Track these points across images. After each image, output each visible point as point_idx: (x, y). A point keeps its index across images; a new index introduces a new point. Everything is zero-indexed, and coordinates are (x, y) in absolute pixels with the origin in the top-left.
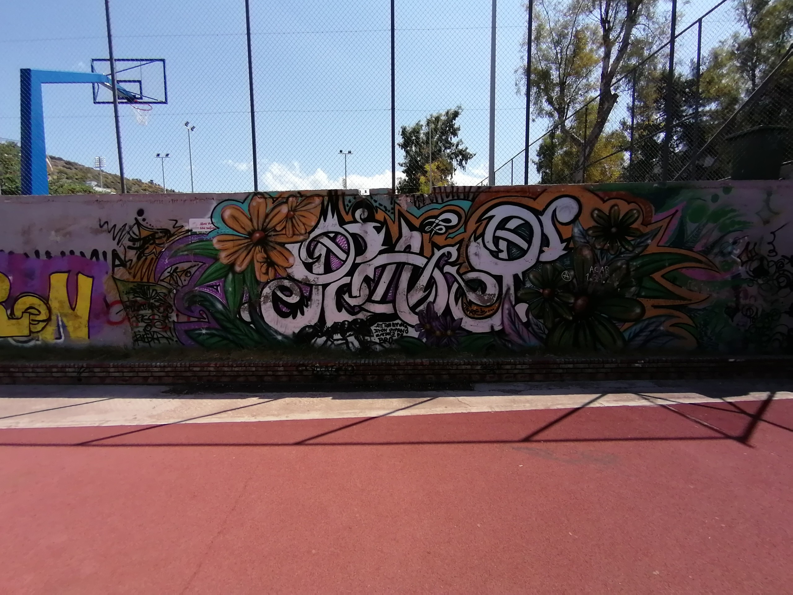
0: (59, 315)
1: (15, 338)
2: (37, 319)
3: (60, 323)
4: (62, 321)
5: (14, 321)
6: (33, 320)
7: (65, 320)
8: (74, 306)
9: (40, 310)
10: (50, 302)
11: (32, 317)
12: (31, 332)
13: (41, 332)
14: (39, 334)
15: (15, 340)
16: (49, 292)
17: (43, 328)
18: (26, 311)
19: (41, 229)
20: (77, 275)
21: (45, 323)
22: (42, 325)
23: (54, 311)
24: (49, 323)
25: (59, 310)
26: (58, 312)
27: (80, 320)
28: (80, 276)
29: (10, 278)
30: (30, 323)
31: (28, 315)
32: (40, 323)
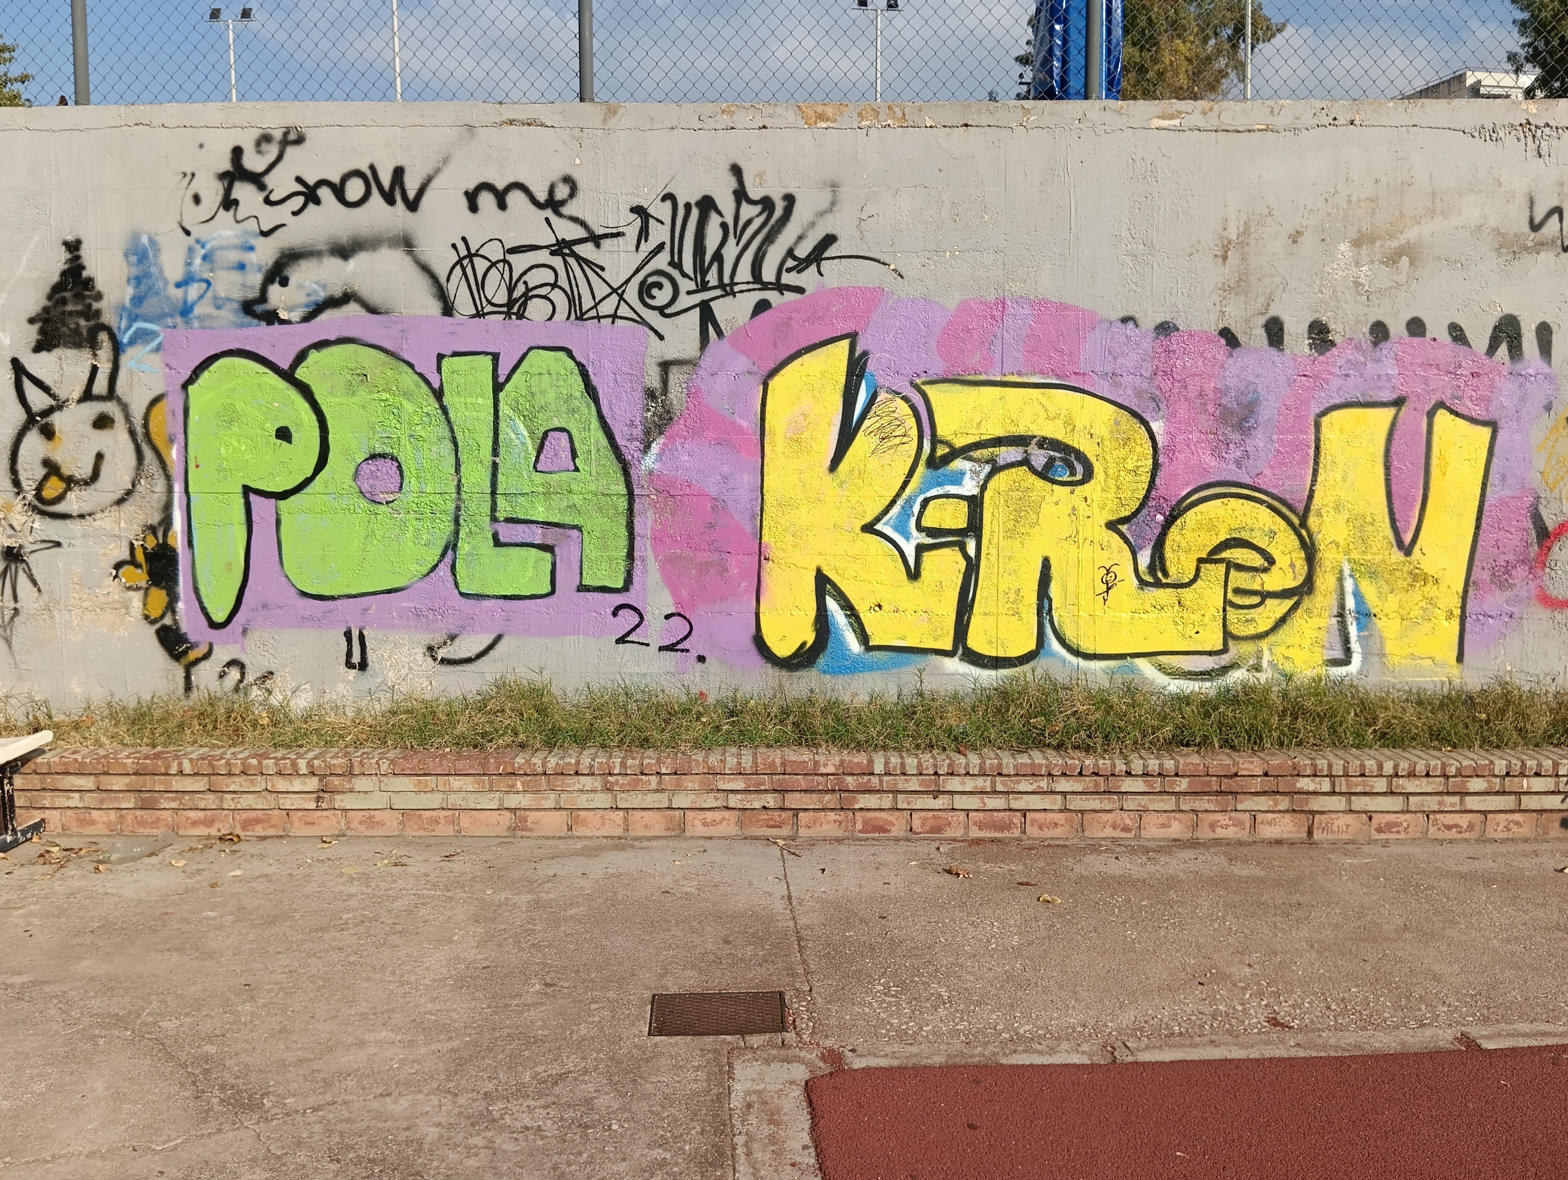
0: (1347, 572)
1: (1163, 659)
2: (1256, 587)
3: (1350, 603)
4: (1357, 594)
5: (1163, 595)
6: (1238, 591)
7: (1369, 590)
8: (1407, 538)
9: (1271, 550)
10: (1312, 521)
11: (1238, 579)
12: (1227, 635)
13: (1271, 638)
14: (1264, 644)
15: (1161, 668)
16: (1314, 481)
17: (1282, 621)
18: (1212, 557)
19: (1295, 238)
20: (1431, 415)
21: (1288, 603)
22: (1276, 608)
23: (1328, 556)
24: (1306, 602)
25: (1348, 552)
26: (1343, 559)
27: (1431, 590)
28: (1442, 418)
29: (1156, 426)
30: (1227, 602)
31: (1222, 568)
32: (1269, 602)
